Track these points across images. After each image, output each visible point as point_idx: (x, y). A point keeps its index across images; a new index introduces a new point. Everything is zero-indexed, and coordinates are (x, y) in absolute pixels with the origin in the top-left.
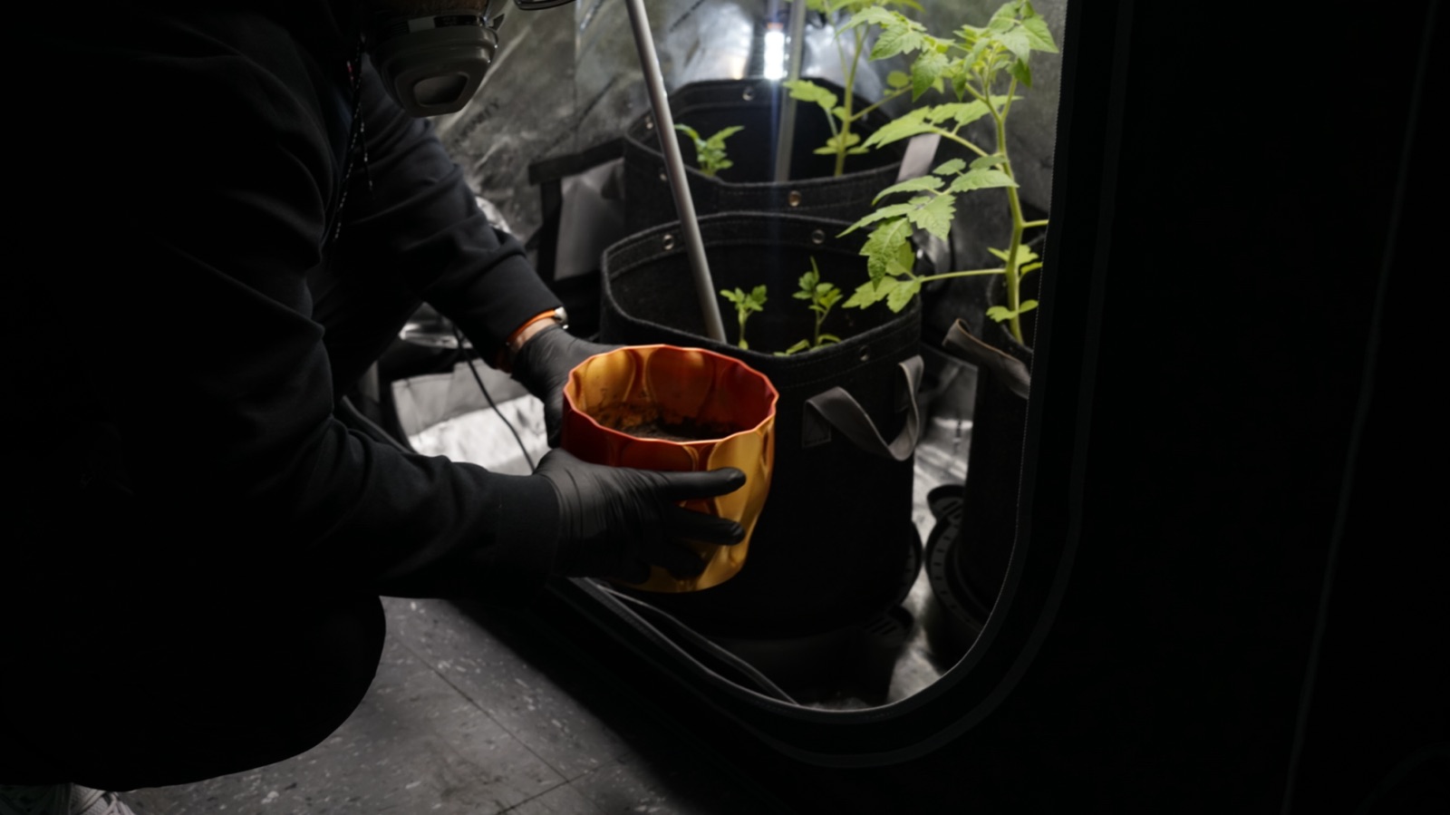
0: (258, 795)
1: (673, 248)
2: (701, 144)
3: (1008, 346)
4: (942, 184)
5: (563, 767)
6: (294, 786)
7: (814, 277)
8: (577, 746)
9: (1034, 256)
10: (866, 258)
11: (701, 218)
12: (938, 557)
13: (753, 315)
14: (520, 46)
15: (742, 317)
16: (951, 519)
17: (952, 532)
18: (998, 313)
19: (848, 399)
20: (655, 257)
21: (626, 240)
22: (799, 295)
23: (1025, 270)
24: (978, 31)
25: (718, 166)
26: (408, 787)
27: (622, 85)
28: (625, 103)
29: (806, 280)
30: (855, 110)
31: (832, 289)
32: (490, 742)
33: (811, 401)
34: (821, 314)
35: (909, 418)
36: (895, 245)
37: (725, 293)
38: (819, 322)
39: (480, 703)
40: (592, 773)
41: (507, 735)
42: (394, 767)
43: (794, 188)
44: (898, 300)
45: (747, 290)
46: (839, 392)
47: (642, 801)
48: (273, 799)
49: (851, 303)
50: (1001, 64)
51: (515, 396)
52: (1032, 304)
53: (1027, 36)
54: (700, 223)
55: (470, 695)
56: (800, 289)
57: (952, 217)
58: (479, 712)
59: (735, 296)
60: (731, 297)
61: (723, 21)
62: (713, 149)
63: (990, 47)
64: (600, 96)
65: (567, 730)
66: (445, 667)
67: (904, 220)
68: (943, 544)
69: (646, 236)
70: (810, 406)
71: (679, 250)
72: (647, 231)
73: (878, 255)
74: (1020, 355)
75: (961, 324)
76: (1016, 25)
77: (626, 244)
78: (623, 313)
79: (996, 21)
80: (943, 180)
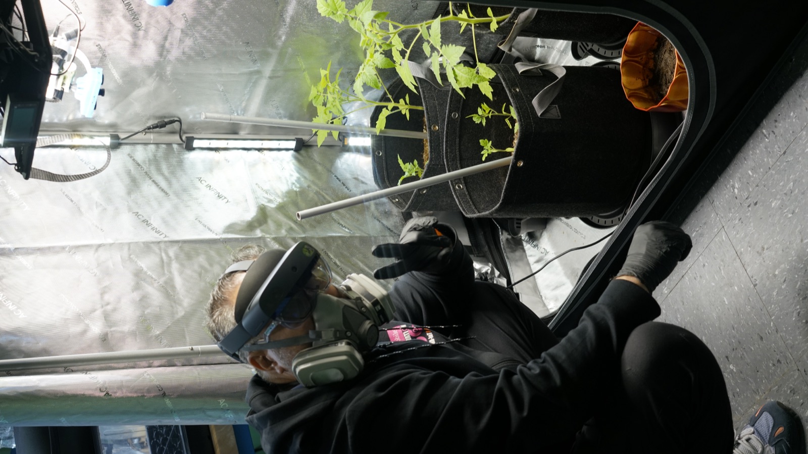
0: (732, 374)
1: (462, 184)
2: (407, 175)
3: (511, 23)
4: (436, 52)
5: (716, 230)
6: (727, 357)
7: (475, 116)
8: (705, 223)
9: (463, 11)
10: (473, 84)
11: (447, 171)
12: (608, 53)
13: (494, 145)
14: (362, 262)
15: (495, 151)
16: (589, 48)
17: (595, 48)
18: (494, 26)
19: (538, 97)
20: (467, 193)
21: (459, 206)
22: (484, 124)
23: (471, 15)
24: (363, 38)
25: (417, 166)
26: (727, 303)
27: (376, 214)
28: (386, 213)
29: (477, 120)
30: (388, 100)
31: (481, 107)
32: (704, 265)
33: (539, 115)
34: (493, 112)
35: (545, 68)
36: (467, 72)
37: (484, 159)
38: (497, 114)
39: (684, 272)
40: (719, 216)
41: (700, 258)
42: (717, 310)
43: (430, 128)
44: (489, 74)
45: (482, 148)
46: (535, 102)
47: (732, 191)
48: (734, 366)
49: (490, 96)
50: (377, 26)
51: (528, 264)
52: (489, 11)
53: (365, 12)
54: (449, 171)
55: (681, 277)
56: (481, 123)
57: (454, 45)
58: (689, 272)
59: (485, 153)
60: (486, 155)
61: (344, 166)
62: (409, 169)
63: (371, 31)
64: (384, 225)
65: (697, 229)
66: (666, 290)
67: (455, 68)
68: (602, 52)
69: (457, 197)
70: (541, 115)
71: (463, 182)
72: (455, 196)
73: (472, 80)
74: (515, 16)
75: (500, 45)
76: (359, 19)
77: (462, 206)
78: (498, 205)
79: (357, 29)
80: (434, 52)
